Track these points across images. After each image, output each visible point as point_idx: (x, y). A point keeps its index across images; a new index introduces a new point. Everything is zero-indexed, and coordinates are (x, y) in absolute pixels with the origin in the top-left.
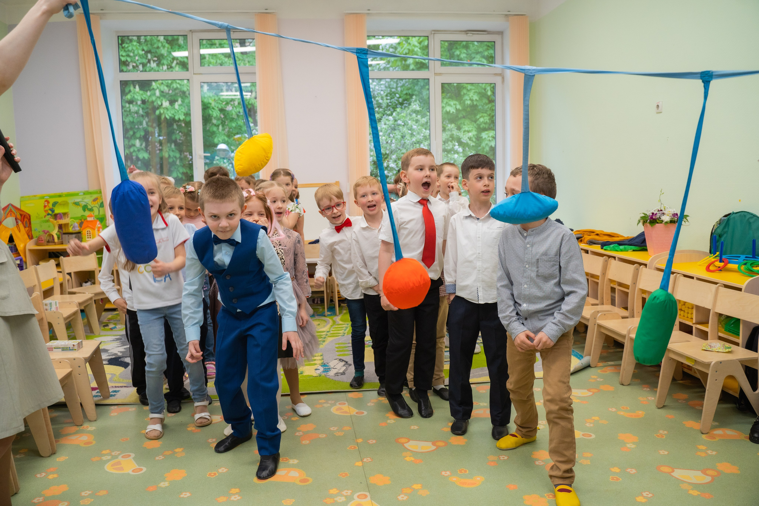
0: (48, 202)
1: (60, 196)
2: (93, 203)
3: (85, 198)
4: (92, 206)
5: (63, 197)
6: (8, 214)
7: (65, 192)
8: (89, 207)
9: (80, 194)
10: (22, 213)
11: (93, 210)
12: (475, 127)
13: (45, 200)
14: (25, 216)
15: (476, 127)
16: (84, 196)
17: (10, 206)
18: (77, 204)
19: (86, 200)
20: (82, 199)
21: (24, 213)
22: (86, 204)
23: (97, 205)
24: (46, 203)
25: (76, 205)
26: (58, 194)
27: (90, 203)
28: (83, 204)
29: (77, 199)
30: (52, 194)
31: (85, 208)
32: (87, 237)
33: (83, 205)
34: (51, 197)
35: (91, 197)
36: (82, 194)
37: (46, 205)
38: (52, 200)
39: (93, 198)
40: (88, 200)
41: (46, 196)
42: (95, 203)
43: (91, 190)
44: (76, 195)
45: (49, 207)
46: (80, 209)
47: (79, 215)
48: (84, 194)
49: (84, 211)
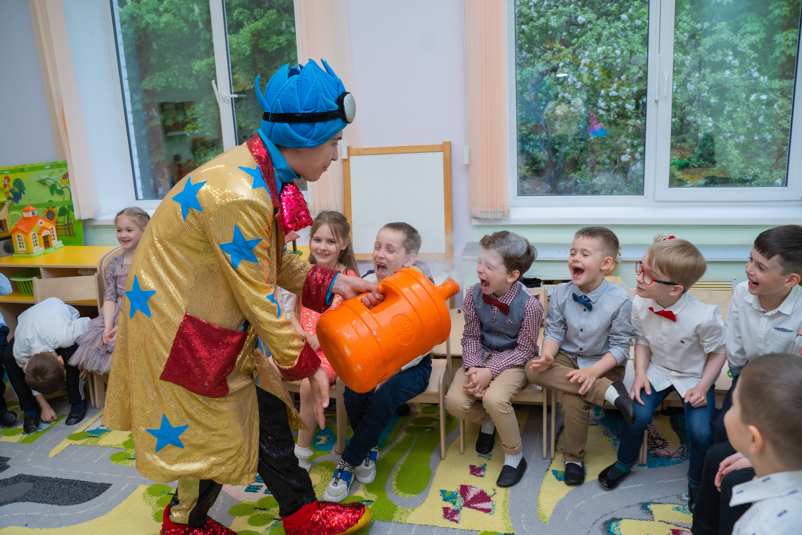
0: (7, 178)
1: (22, 170)
2: (63, 181)
3: (53, 173)
4: (63, 186)
5: (26, 171)
7: (28, 165)
8: (59, 188)
9: (46, 167)
11: (63, 192)
12: (765, 25)
13: (4, 176)
15: (767, 24)
16: (52, 170)
18: (42, 182)
19: (54, 177)
20: (50, 176)
22: (54, 183)
23: (67, 186)
24: (6, 180)
25: (42, 184)
26: (20, 167)
27: (59, 182)
28: (51, 182)
29: (44, 175)
30: (12, 167)
31: (53, 189)
32: (18, 245)
33: (50, 184)
34: (12, 171)
35: (61, 171)
36: (49, 167)
37: (6, 183)
38: (13, 177)
39: (63, 174)
40: (57, 176)
41: (4, 171)
42: (65, 182)
43: (60, 161)
44: (41, 168)
45: (9, 186)
46: (47, 190)
47: (46, 201)
48: (51, 166)
49: (52, 193)
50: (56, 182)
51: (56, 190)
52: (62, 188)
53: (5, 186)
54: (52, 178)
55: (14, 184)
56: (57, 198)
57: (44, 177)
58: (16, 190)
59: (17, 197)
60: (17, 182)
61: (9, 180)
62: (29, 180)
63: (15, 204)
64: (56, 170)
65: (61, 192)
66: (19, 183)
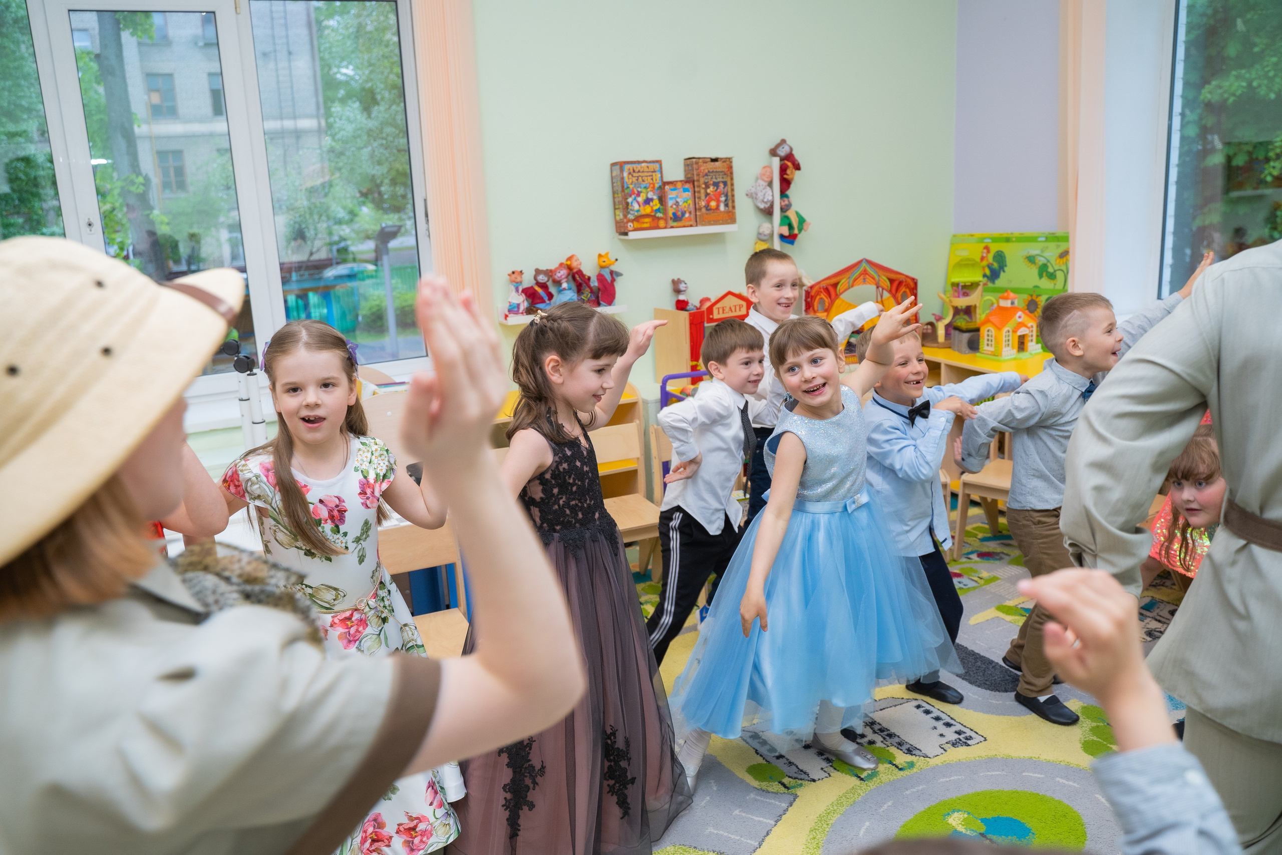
0: (987, 248)
1: (1008, 240)
2: (1058, 261)
3: (1047, 248)
4: (1056, 268)
5: (1013, 242)
6: (855, 280)
7: (1017, 232)
8: (1051, 270)
9: (1040, 239)
10: (893, 276)
11: (1055, 277)
13: (984, 245)
14: (900, 283)
16: (1046, 244)
17: (864, 264)
18: (1031, 259)
19: (1047, 254)
20: (1042, 251)
21: (902, 278)
22: (1045, 262)
23: (1064, 268)
24: (985, 251)
25: (1030, 262)
26: (1006, 236)
27: (1053, 262)
28: (1041, 261)
29: (1034, 250)
30: (997, 235)
31: (1044, 271)
32: (986, 342)
33: (1041, 263)
34: (995, 240)
35: (1058, 246)
36: (1043, 239)
37: (985, 255)
38: (994, 247)
39: (1060, 250)
40: (1051, 253)
41: (985, 238)
42: (1061, 262)
43: (1060, 233)
44: (1032, 239)
45: (987, 260)
46: (1035, 271)
47: (1029, 285)
48: (1047, 239)
49: (1041, 276)
50: (1048, 261)
51: (1047, 272)
52: (1055, 271)
53: (982, 259)
54: (1045, 254)
55: (994, 257)
56: (1045, 284)
57: (1033, 252)
58: (996, 265)
59: (994, 275)
60: (998, 255)
61: (988, 251)
62: (1014, 254)
63: (990, 285)
64: (1052, 245)
65: (1052, 276)
66: (1000, 257)
